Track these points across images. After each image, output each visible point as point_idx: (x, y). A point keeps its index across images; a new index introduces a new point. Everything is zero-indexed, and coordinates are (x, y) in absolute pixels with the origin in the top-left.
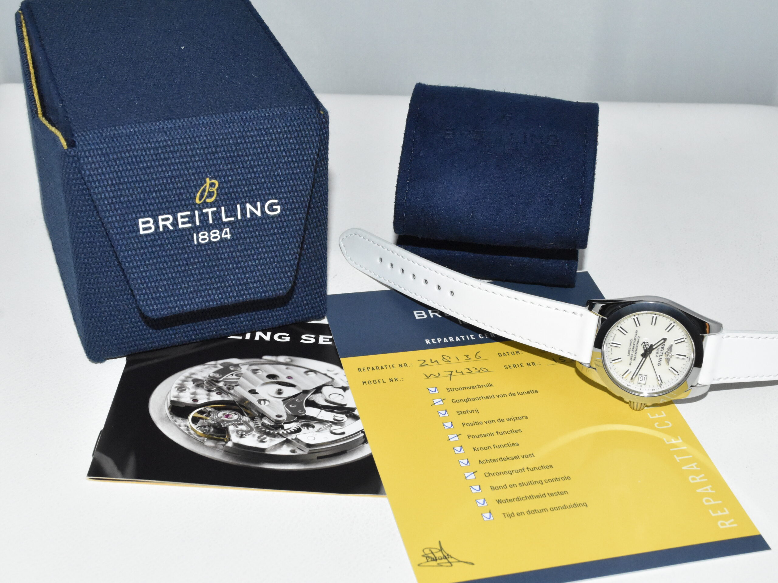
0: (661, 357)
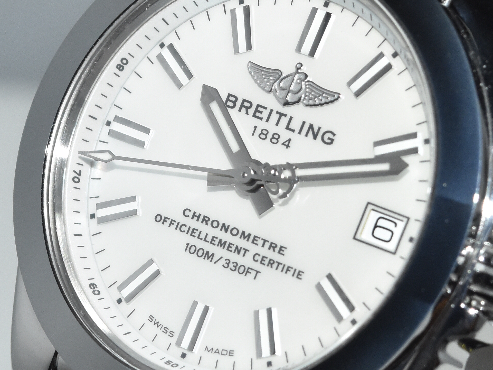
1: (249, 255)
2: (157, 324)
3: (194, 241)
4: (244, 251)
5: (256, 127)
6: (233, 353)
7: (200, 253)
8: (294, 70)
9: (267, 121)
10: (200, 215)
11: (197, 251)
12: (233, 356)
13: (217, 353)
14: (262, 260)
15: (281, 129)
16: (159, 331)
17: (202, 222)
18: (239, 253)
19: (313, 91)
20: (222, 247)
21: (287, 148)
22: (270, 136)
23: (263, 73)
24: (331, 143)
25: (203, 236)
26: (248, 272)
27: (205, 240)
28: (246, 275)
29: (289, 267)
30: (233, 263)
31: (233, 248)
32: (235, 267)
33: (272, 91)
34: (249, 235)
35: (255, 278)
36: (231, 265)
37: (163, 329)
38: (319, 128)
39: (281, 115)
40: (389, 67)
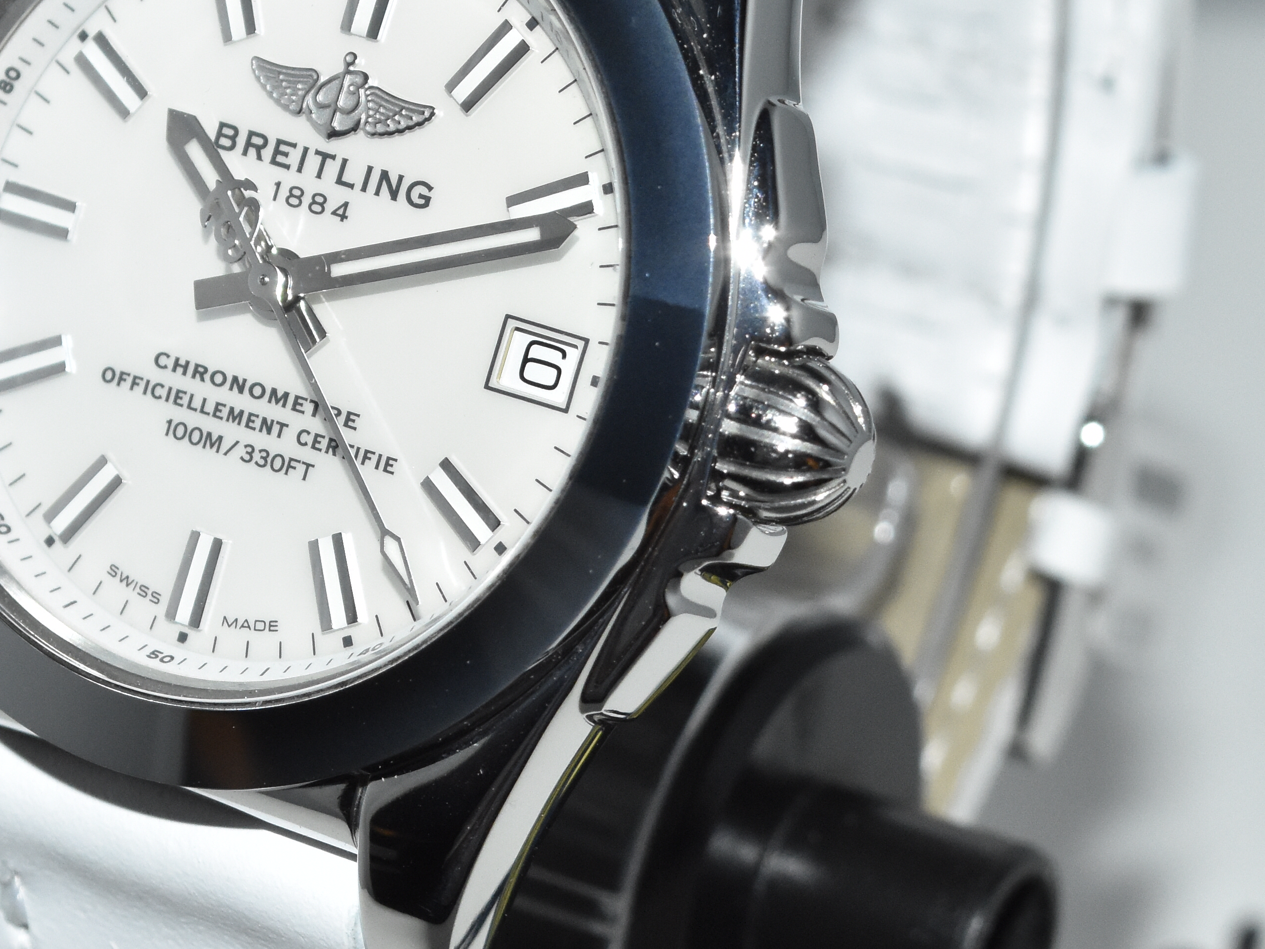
0: (355, 175)
1: (290, 435)
2: (126, 580)
3: (181, 414)
4: (278, 426)
5: (278, 185)
6: (276, 626)
7: (196, 436)
8: (341, 68)
9: (300, 170)
10: (188, 363)
11: (188, 434)
12: (277, 631)
13: (245, 627)
14: (315, 441)
15: (328, 185)
16: (131, 594)
17: (194, 376)
18: (269, 431)
19: (380, 106)
20: (237, 421)
21: (342, 220)
22: (307, 200)
23: (281, 77)
24: (426, 205)
25: (197, 404)
26: (289, 466)
27: (202, 411)
28: (286, 473)
29: (367, 452)
30: (261, 451)
31: (258, 423)
32: (265, 459)
33: (303, 110)
34: (286, 395)
35: (304, 479)
36: (257, 456)
37: (138, 590)
38: (401, 178)
39: (325, 157)
40: (522, 49)
